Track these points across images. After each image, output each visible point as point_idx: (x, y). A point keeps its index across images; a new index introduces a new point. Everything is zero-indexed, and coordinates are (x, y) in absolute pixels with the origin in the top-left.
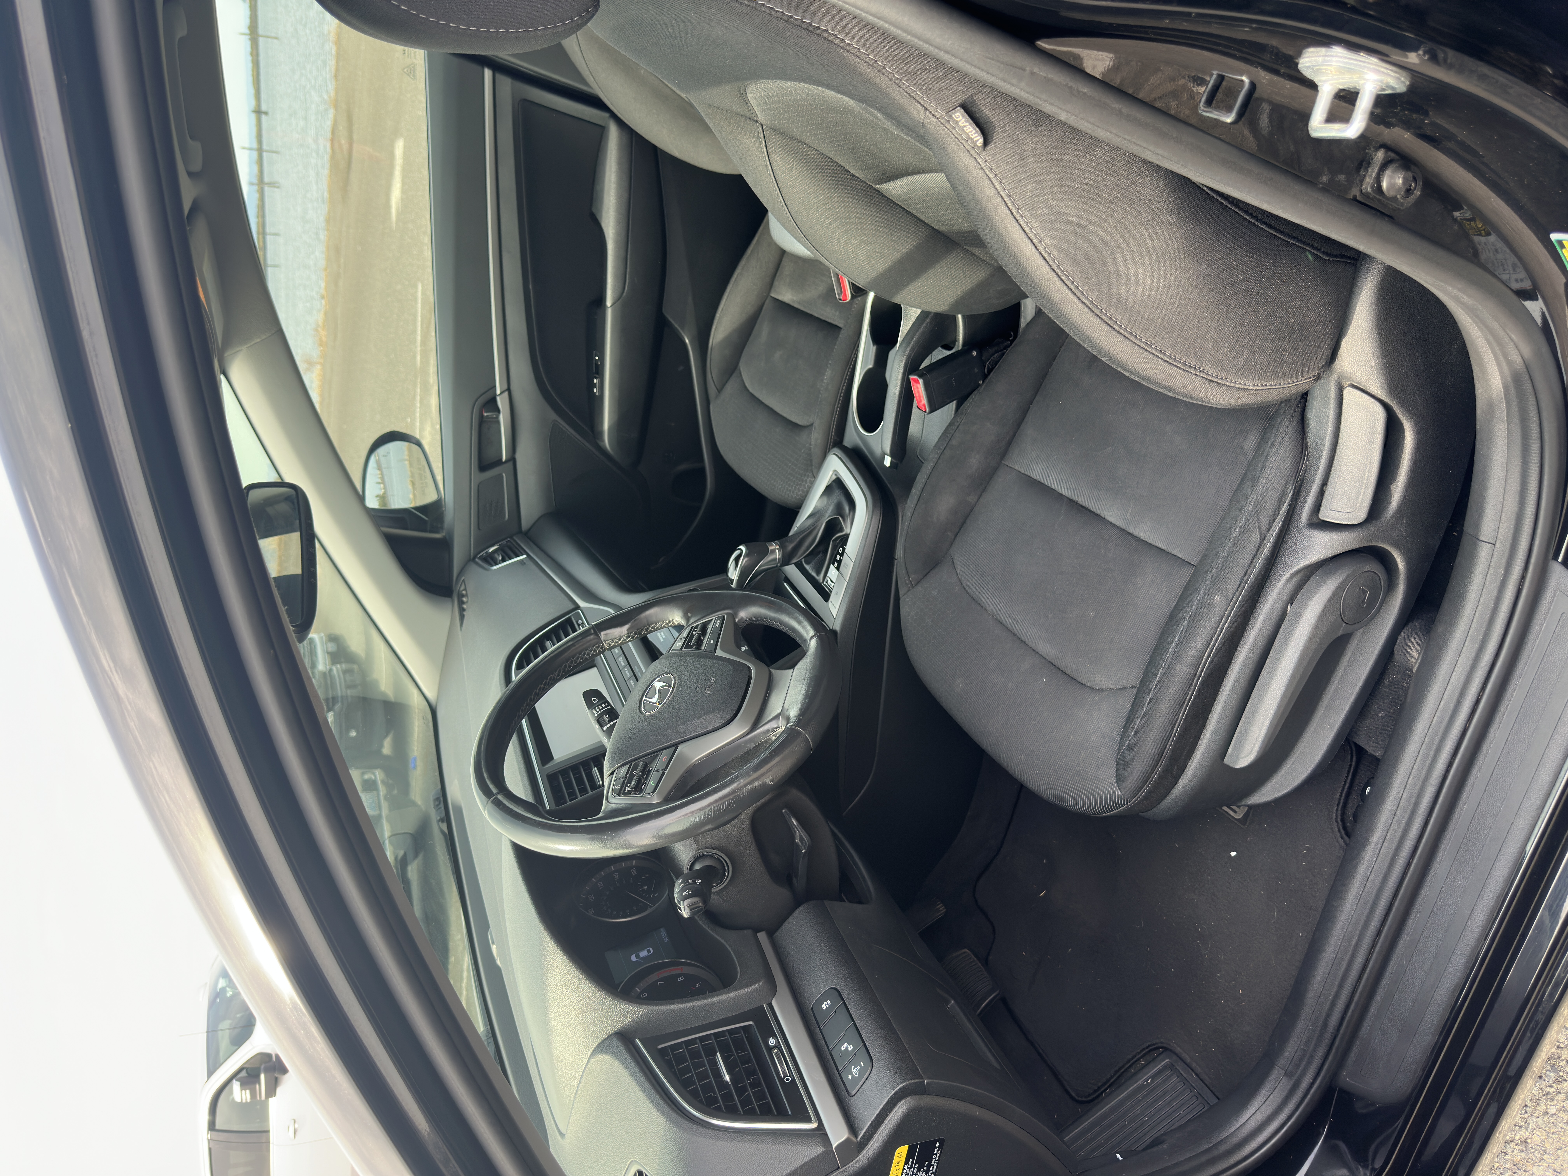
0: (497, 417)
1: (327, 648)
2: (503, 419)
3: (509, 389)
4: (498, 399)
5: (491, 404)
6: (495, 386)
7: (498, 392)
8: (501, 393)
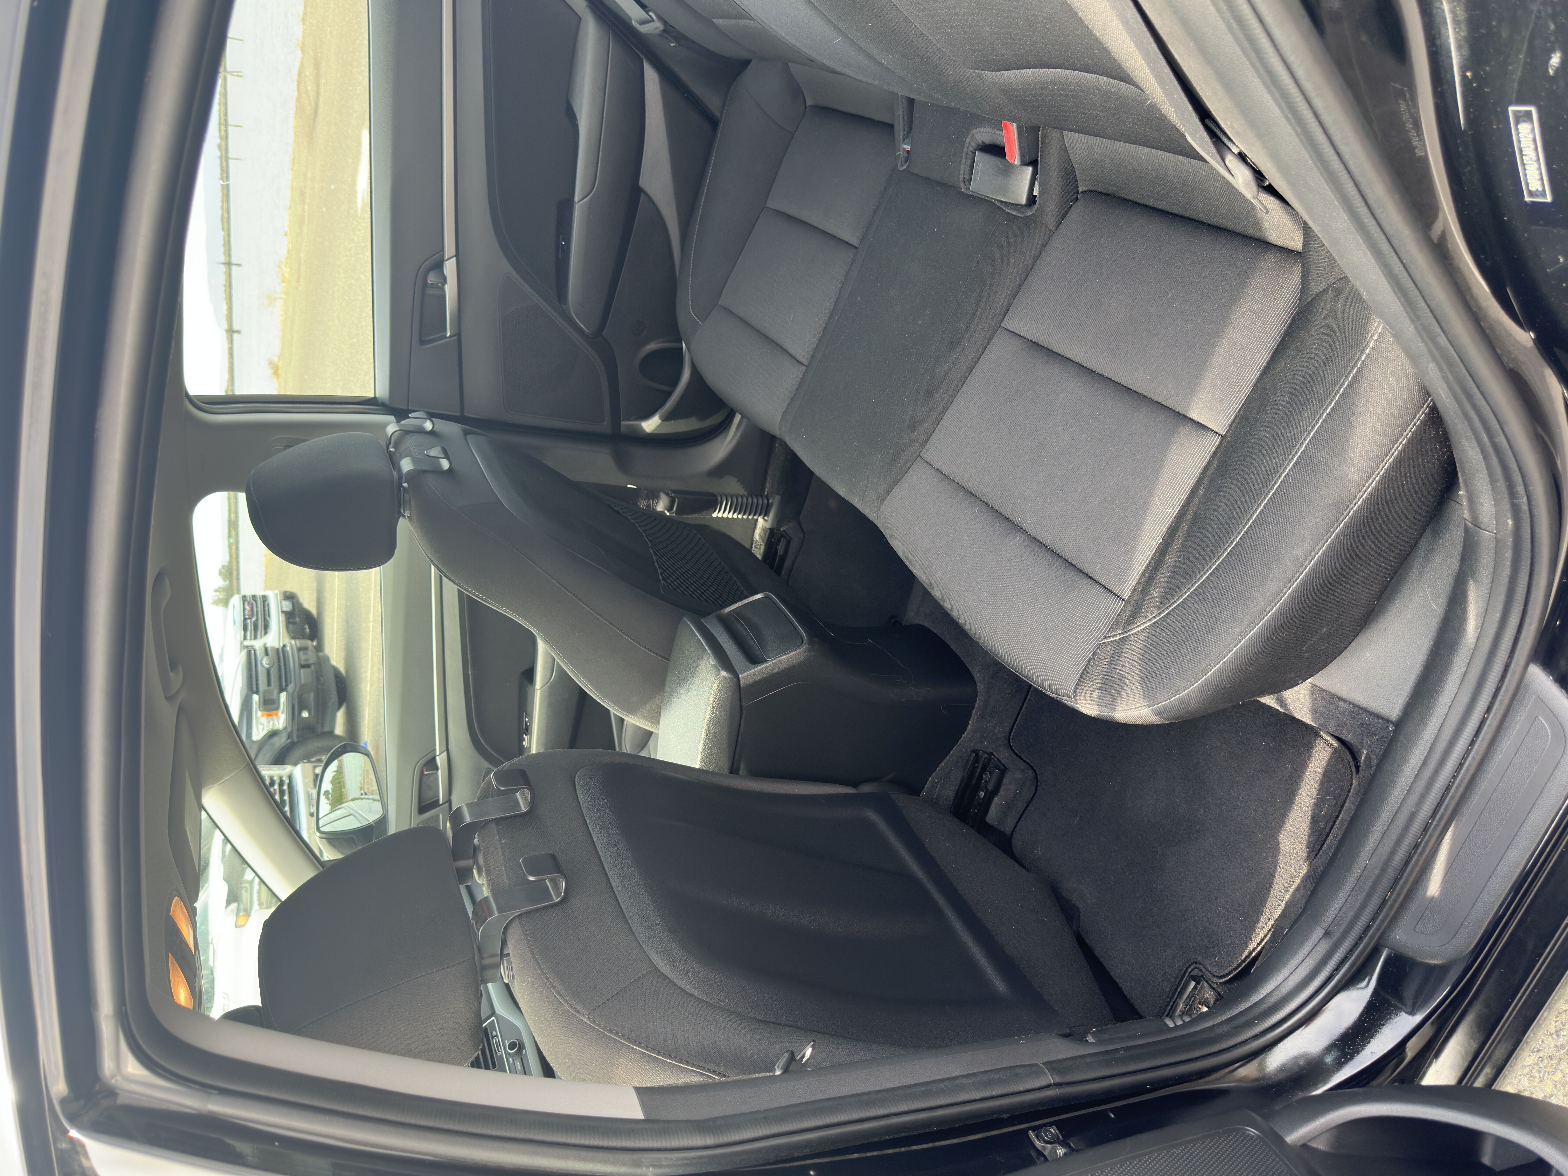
0: (436, 774)
1: (281, 608)
2: (441, 775)
3: (447, 750)
4: (438, 758)
5: (431, 764)
6: (435, 750)
7: (438, 753)
8: (440, 754)
